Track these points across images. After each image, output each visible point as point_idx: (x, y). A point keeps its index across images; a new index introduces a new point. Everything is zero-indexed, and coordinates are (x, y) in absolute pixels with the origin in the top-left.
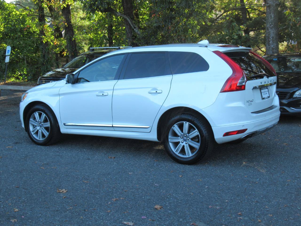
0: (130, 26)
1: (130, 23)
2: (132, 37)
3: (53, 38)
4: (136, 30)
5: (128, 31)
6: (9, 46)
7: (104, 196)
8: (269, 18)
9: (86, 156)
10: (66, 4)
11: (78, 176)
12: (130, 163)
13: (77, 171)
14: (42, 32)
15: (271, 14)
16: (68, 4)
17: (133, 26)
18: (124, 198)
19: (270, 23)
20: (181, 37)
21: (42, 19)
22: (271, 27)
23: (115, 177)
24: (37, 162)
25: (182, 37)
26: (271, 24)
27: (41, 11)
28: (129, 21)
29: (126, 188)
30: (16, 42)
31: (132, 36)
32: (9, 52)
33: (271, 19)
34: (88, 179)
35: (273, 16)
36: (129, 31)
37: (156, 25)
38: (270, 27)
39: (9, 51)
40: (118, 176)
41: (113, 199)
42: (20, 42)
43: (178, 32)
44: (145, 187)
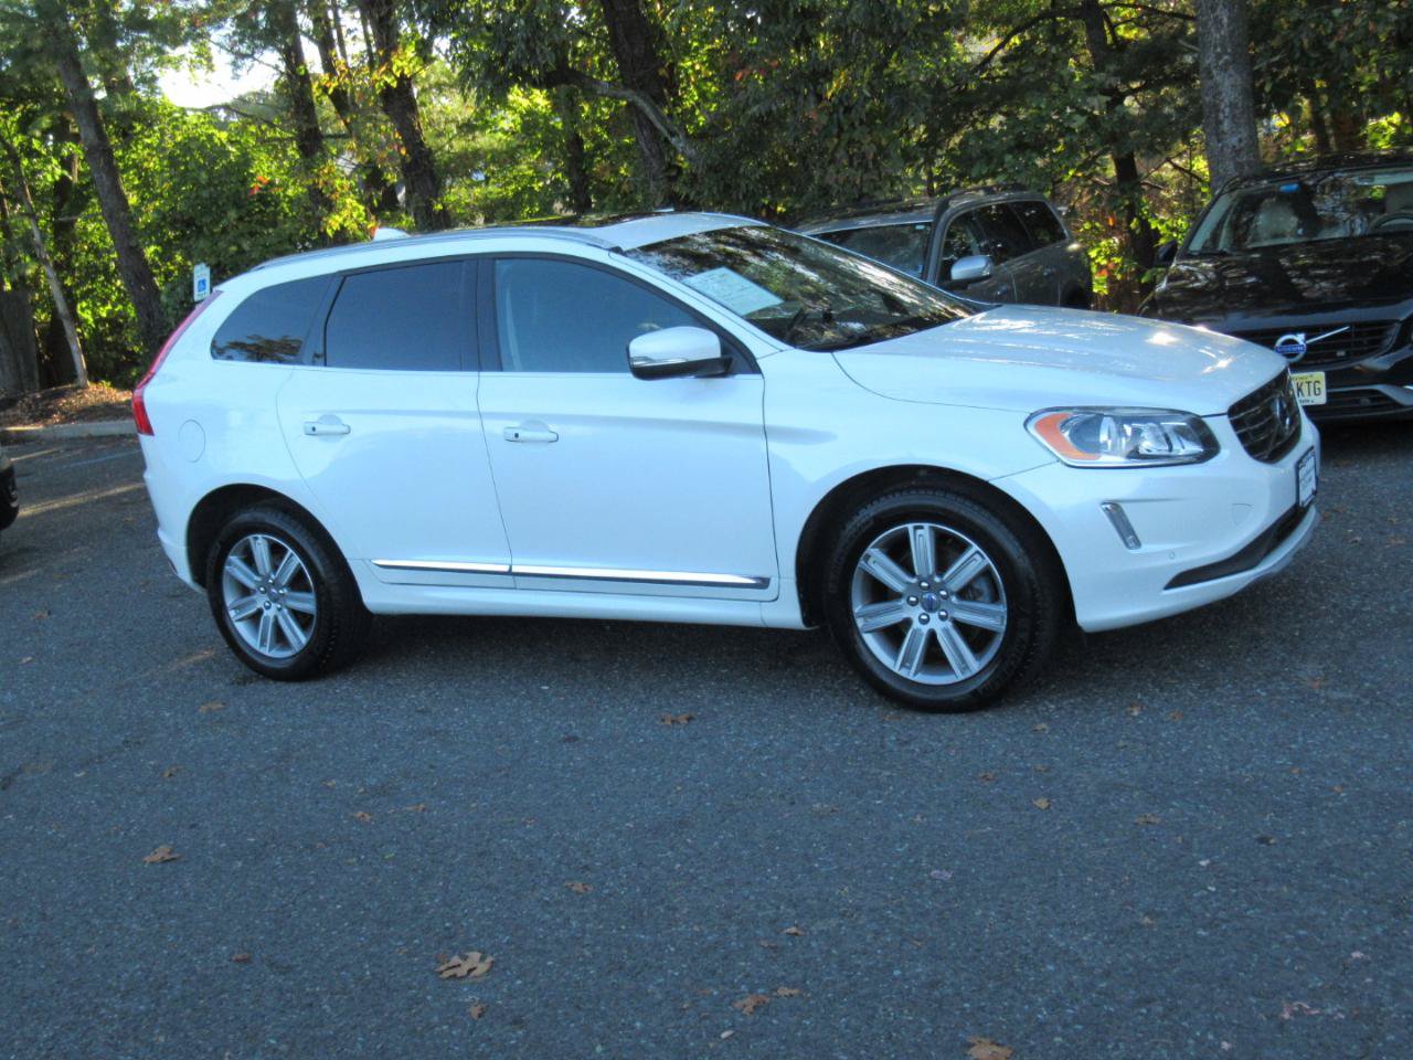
0: (653, 129)
1: (652, 117)
2: (667, 170)
3: (364, 214)
4: (679, 142)
5: (646, 150)
6: (203, 265)
7: (687, 981)
8: (1213, 30)
9: (558, 722)
10: (395, 76)
11: (534, 850)
12: (771, 741)
13: (525, 824)
14: (319, 196)
15: (1218, 12)
16: (402, 74)
17: (665, 127)
18: (795, 992)
19: (1216, 47)
20: (859, 149)
21: (312, 143)
22: (1221, 62)
23: (716, 843)
24: (334, 782)
25: (865, 148)
26: (1219, 50)
27: (306, 117)
28: (648, 110)
29: (789, 910)
30: (225, 246)
31: (664, 168)
32: (204, 289)
33: (1218, 30)
34: (586, 868)
35: (1225, 20)
36: (650, 150)
37: (759, 109)
38: (1216, 67)
39: (203, 282)
40: (731, 835)
41: (738, 1005)
42: (239, 246)
43: (846, 127)
44: (885, 897)
